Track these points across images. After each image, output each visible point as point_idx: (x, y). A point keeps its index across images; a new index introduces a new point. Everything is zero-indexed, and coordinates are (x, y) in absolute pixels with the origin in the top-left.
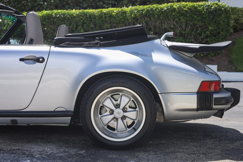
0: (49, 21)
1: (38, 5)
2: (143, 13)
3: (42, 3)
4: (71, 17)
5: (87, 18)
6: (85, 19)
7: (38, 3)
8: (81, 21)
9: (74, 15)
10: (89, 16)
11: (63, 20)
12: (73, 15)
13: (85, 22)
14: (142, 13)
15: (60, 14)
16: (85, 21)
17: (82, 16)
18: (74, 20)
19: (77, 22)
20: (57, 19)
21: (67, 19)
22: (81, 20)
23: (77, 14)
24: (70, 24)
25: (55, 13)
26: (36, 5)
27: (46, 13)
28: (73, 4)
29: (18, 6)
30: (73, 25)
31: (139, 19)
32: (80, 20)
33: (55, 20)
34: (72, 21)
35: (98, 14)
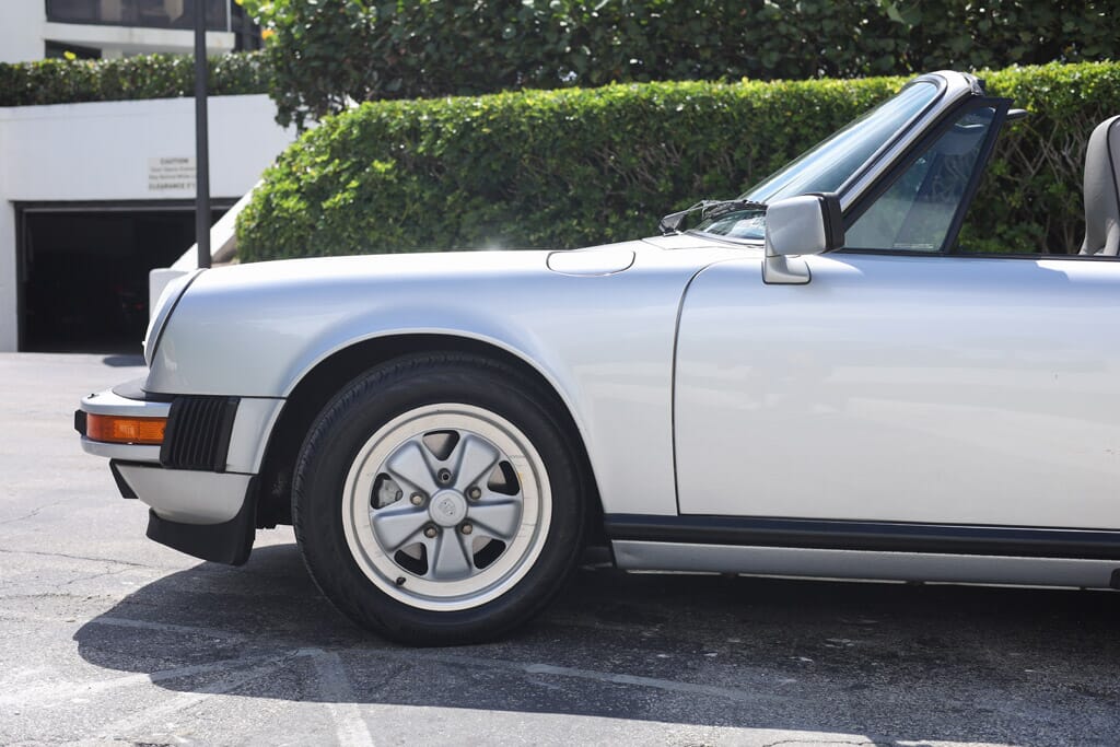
0: (638, 131)
1: (550, 56)
2: (1082, 95)
3: (568, 49)
4: (740, 114)
5: (813, 116)
6: (804, 122)
7: (548, 47)
8: (788, 130)
9: (755, 106)
10: (821, 110)
11: (701, 125)
12: (750, 104)
13: (801, 135)
14: (1077, 95)
15: (688, 98)
16: (804, 131)
17: (789, 110)
18: (753, 124)
19: (765, 134)
20: (675, 121)
21: (720, 123)
22: (785, 124)
23: (765, 101)
24: (731, 144)
25: (668, 95)
26: (539, 55)
27: (627, 95)
28: (713, 56)
29: (457, 59)
30: (748, 147)
31: (1057, 122)
32: (780, 127)
33: (666, 125)
34: (744, 130)
35: (866, 101)
